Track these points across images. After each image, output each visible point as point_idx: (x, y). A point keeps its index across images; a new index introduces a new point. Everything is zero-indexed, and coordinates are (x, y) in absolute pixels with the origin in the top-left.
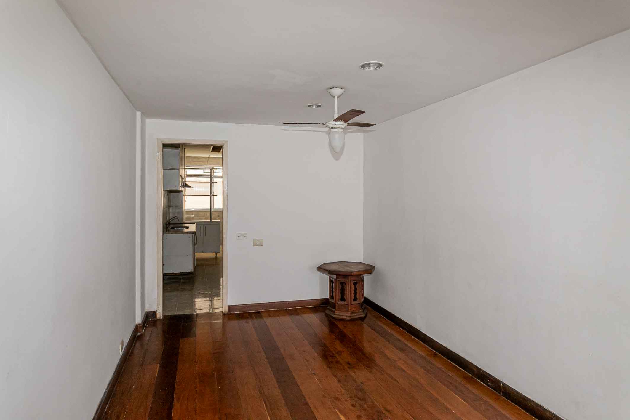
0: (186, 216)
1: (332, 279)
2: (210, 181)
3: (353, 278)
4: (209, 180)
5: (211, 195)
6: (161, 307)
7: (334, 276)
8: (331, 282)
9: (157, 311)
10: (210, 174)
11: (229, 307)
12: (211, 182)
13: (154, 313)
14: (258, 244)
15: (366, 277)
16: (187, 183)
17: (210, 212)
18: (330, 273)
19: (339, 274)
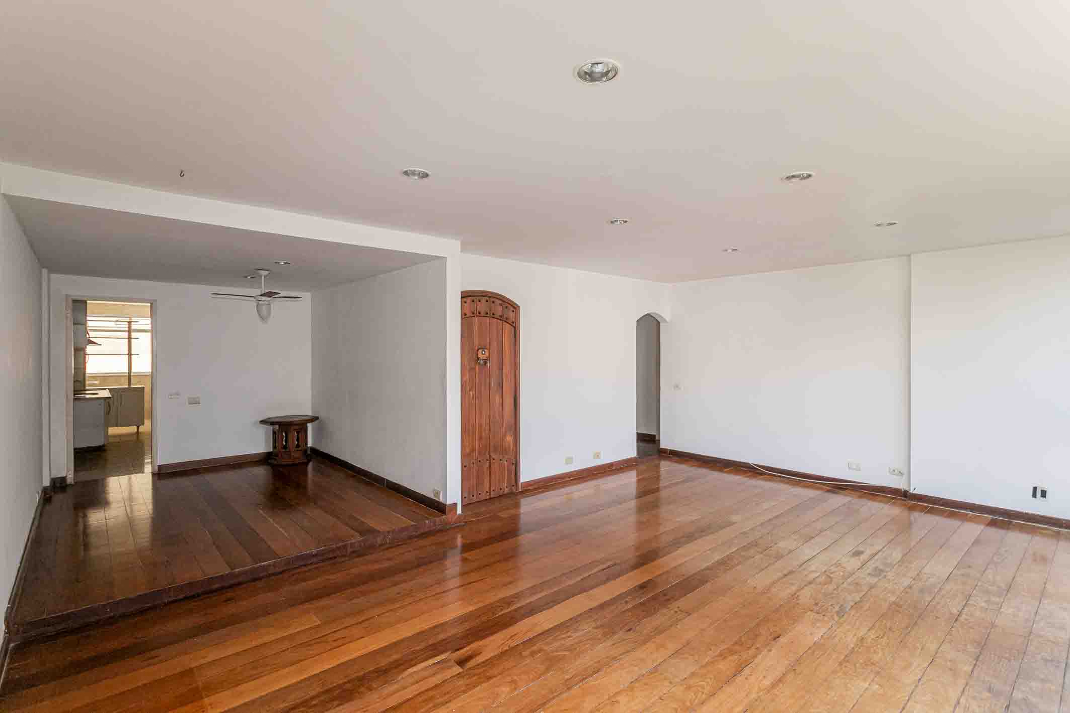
0: (87, 383)
1: (275, 430)
2: (127, 337)
3: (297, 427)
4: (126, 335)
5: (130, 355)
6: (72, 472)
7: (277, 427)
8: (274, 433)
9: (66, 476)
10: (127, 326)
11: (159, 466)
12: (130, 338)
13: (63, 479)
14: (194, 402)
15: (310, 426)
16: (91, 339)
17: (127, 377)
18: (272, 424)
19: (280, 424)
